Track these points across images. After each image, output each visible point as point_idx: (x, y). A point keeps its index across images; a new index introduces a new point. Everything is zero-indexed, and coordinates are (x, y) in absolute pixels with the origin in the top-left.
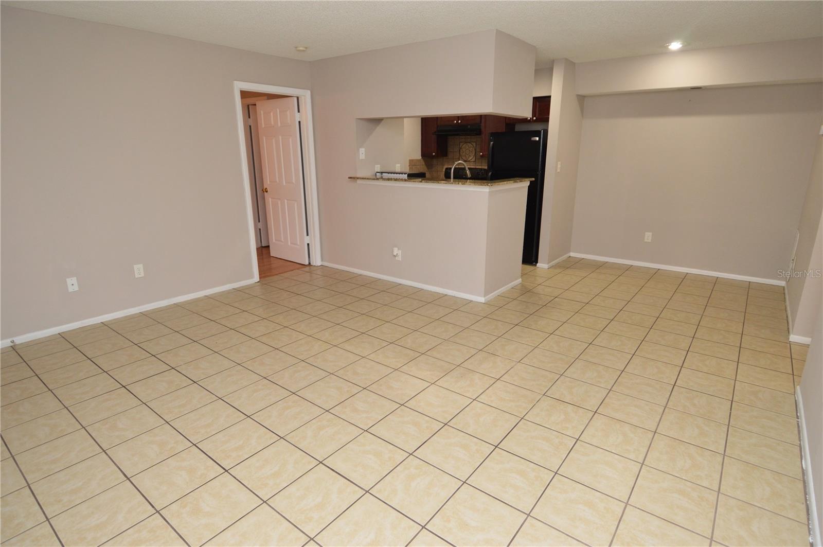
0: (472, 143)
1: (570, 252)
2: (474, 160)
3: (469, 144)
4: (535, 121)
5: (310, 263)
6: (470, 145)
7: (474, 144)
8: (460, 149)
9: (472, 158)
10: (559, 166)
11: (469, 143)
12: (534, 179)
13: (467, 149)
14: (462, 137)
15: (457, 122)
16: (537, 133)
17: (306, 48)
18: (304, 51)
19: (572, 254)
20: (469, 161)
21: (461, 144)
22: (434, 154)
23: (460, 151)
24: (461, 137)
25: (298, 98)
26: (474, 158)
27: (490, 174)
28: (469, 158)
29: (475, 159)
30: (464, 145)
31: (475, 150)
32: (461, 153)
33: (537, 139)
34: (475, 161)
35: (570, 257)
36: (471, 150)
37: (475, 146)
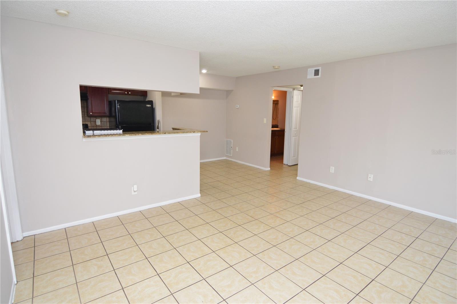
18: (66, 15)
27: (120, 127)
33: (150, 106)
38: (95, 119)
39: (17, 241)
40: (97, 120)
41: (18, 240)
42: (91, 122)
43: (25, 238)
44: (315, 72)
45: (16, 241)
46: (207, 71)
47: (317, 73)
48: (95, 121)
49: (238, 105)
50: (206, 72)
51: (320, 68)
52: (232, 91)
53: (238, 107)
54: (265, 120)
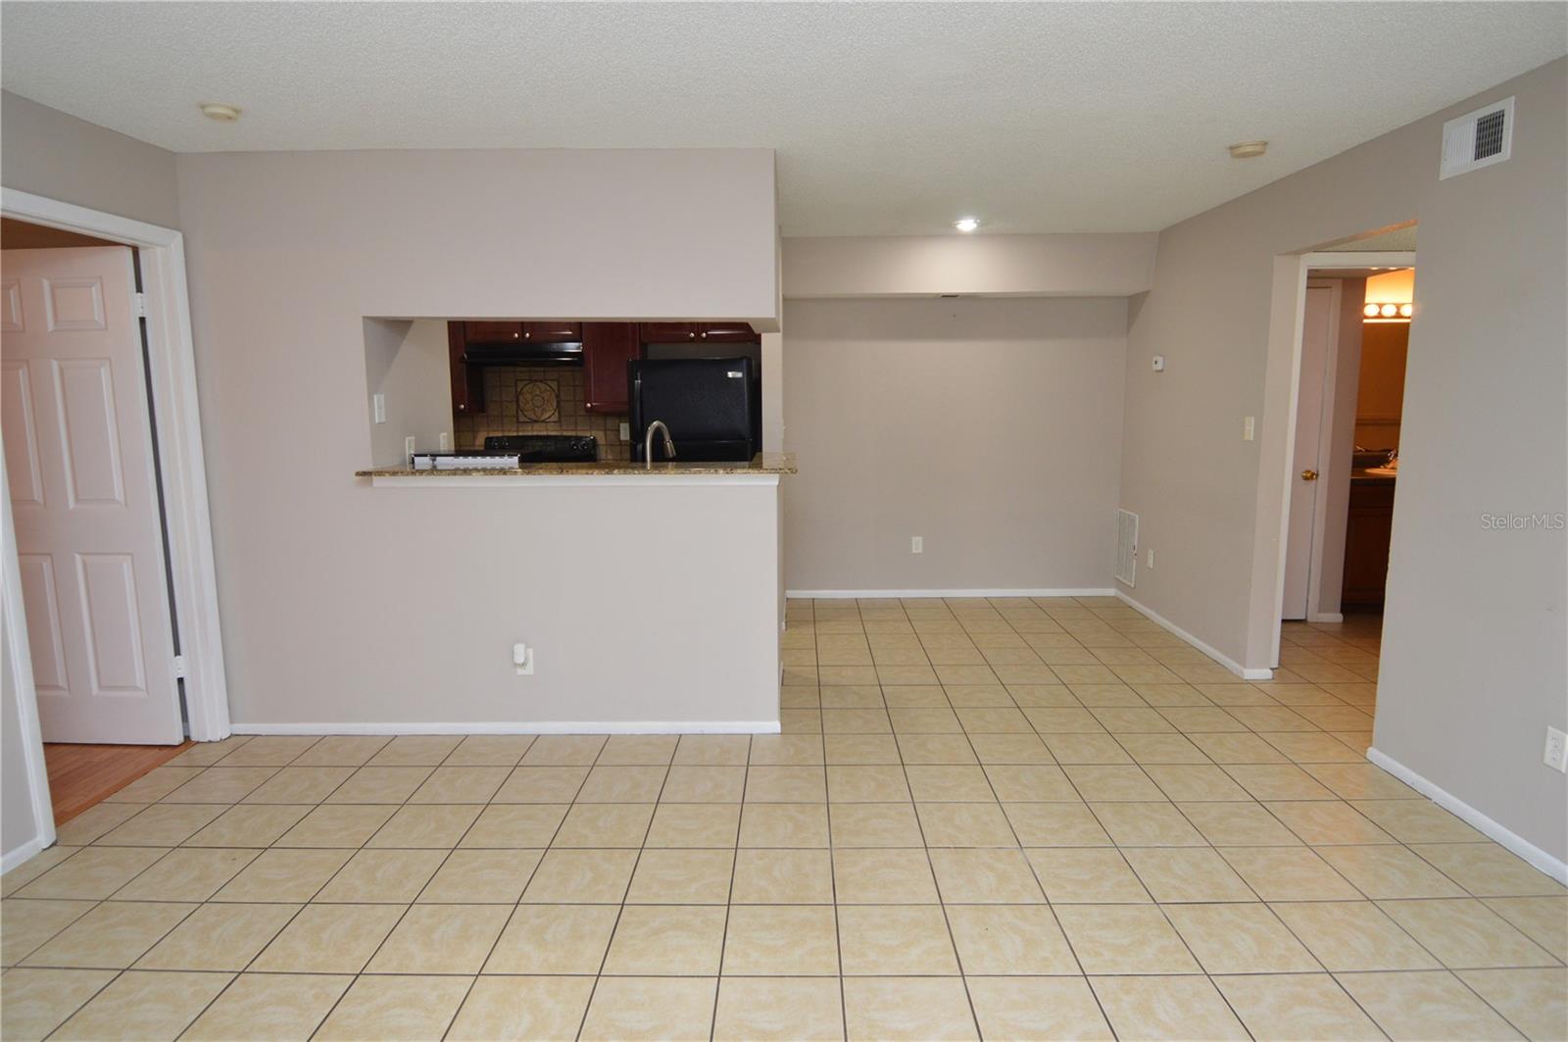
0: (549, 383)
2: (555, 418)
3: (539, 384)
4: (704, 340)
5: (187, 738)
6: (542, 386)
7: (554, 385)
8: (518, 395)
9: (549, 414)
11: (541, 381)
13: (537, 395)
14: (522, 369)
15: (522, 335)
17: (237, 111)
18: (230, 118)
20: (543, 421)
21: (520, 385)
22: (463, 406)
23: (517, 401)
24: (519, 369)
25: (136, 251)
26: (556, 414)
28: (542, 414)
29: (559, 418)
30: (530, 386)
31: (558, 396)
32: (521, 405)
34: (559, 421)
36: (546, 398)
37: (556, 388)
38: (617, 421)
39: (210, 742)
40: (621, 425)
41: (212, 739)
42: (605, 430)
43: (234, 738)
44: (1478, 139)
45: (207, 740)
46: (980, 225)
47: (1489, 137)
48: (617, 428)
49: (1160, 359)
50: (975, 225)
51: (1508, 106)
52: (1148, 292)
53: (1159, 367)
54: (1250, 424)
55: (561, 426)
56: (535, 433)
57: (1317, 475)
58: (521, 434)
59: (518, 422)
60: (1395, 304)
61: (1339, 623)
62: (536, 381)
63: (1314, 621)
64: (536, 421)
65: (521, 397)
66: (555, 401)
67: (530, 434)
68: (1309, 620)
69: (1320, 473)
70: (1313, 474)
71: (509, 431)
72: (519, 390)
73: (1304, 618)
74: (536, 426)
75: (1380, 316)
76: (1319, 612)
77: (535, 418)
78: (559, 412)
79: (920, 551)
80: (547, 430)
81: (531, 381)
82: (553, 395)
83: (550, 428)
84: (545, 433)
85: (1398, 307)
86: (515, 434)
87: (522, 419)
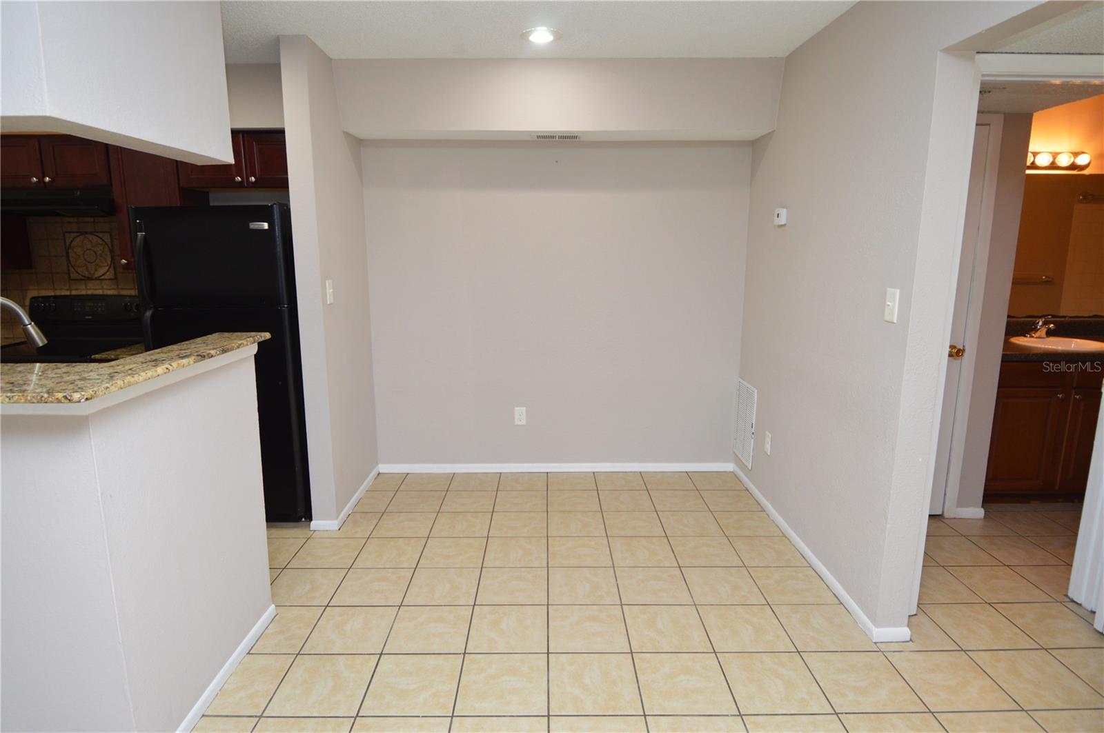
0: (100, 235)
1: (377, 464)
2: (110, 275)
3: (90, 237)
4: (254, 185)
6: (94, 239)
7: (106, 237)
8: (68, 248)
9: (104, 270)
10: (329, 291)
11: (91, 233)
12: (267, 335)
13: (88, 249)
14: (71, 220)
15: (41, 180)
16: (263, 213)
19: (383, 468)
20: (97, 279)
21: (69, 237)
23: (67, 254)
24: (66, 219)
26: (111, 270)
27: (149, 313)
28: (96, 270)
29: (115, 274)
30: (79, 239)
31: (112, 251)
32: (71, 259)
33: (266, 226)
34: (116, 279)
35: (379, 474)
36: (99, 252)
37: (108, 241)
49: (783, 212)
52: (773, 135)
53: (782, 221)
54: (894, 300)
55: (118, 286)
56: (90, 292)
57: (963, 351)
58: (74, 293)
59: (70, 279)
60: (1051, 153)
61: (980, 519)
62: (86, 233)
63: (952, 516)
64: (89, 279)
65: (70, 251)
66: (109, 254)
67: (84, 293)
68: (946, 515)
69: (966, 348)
70: (959, 351)
71: (61, 289)
72: (68, 244)
73: (940, 513)
74: (91, 284)
75: (1053, 166)
76: (957, 507)
77: (86, 274)
78: (115, 268)
79: (524, 422)
80: (102, 289)
81: (82, 233)
82: (107, 249)
83: (105, 287)
84: (100, 292)
85: (1055, 155)
86: (68, 293)
87: (74, 276)
